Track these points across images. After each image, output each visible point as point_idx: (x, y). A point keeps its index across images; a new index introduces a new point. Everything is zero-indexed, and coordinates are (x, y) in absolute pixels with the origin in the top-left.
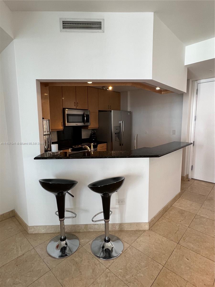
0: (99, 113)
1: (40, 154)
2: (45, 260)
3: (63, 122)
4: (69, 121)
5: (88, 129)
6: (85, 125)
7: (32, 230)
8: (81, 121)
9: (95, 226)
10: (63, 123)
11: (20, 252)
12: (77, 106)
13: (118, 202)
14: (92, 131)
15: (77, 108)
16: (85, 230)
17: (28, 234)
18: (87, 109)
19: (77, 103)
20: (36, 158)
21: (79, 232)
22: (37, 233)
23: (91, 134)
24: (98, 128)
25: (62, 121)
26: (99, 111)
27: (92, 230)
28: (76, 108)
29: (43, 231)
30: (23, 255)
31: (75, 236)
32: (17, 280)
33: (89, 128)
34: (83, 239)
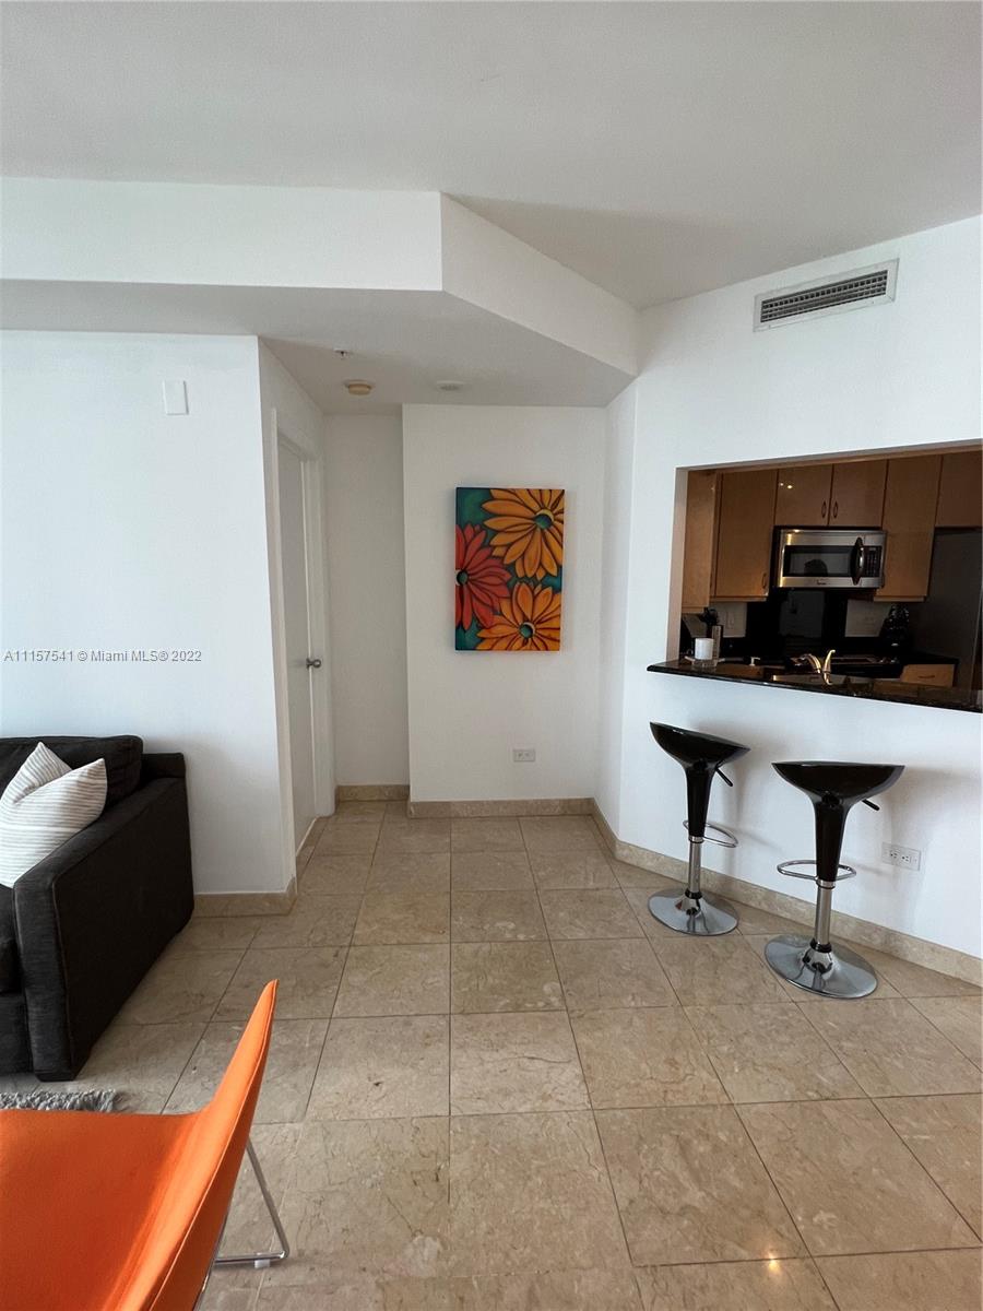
0: (938, 537)
1: (665, 660)
2: (639, 918)
3: (768, 574)
4: (791, 572)
5: (872, 600)
6: (858, 586)
7: (626, 852)
8: (846, 570)
9: (800, 904)
10: (768, 577)
11: (591, 883)
12: (832, 515)
13: (888, 855)
14: (891, 613)
15: (831, 524)
16: (764, 906)
17: (614, 858)
18: (880, 525)
19: (833, 505)
20: (651, 668)
21: (746, 905)
22: (635, 864)
23: (886, 621)
24: (922, 600)
25: (765, 569)
26: (939, 531)
27: (788, 916)
28: (825, 524)
29: (649, 865)
30: (597, 889)
31: (730, 905)
32: (577, 921)
33: (875, 599)
34: (751, 922)
